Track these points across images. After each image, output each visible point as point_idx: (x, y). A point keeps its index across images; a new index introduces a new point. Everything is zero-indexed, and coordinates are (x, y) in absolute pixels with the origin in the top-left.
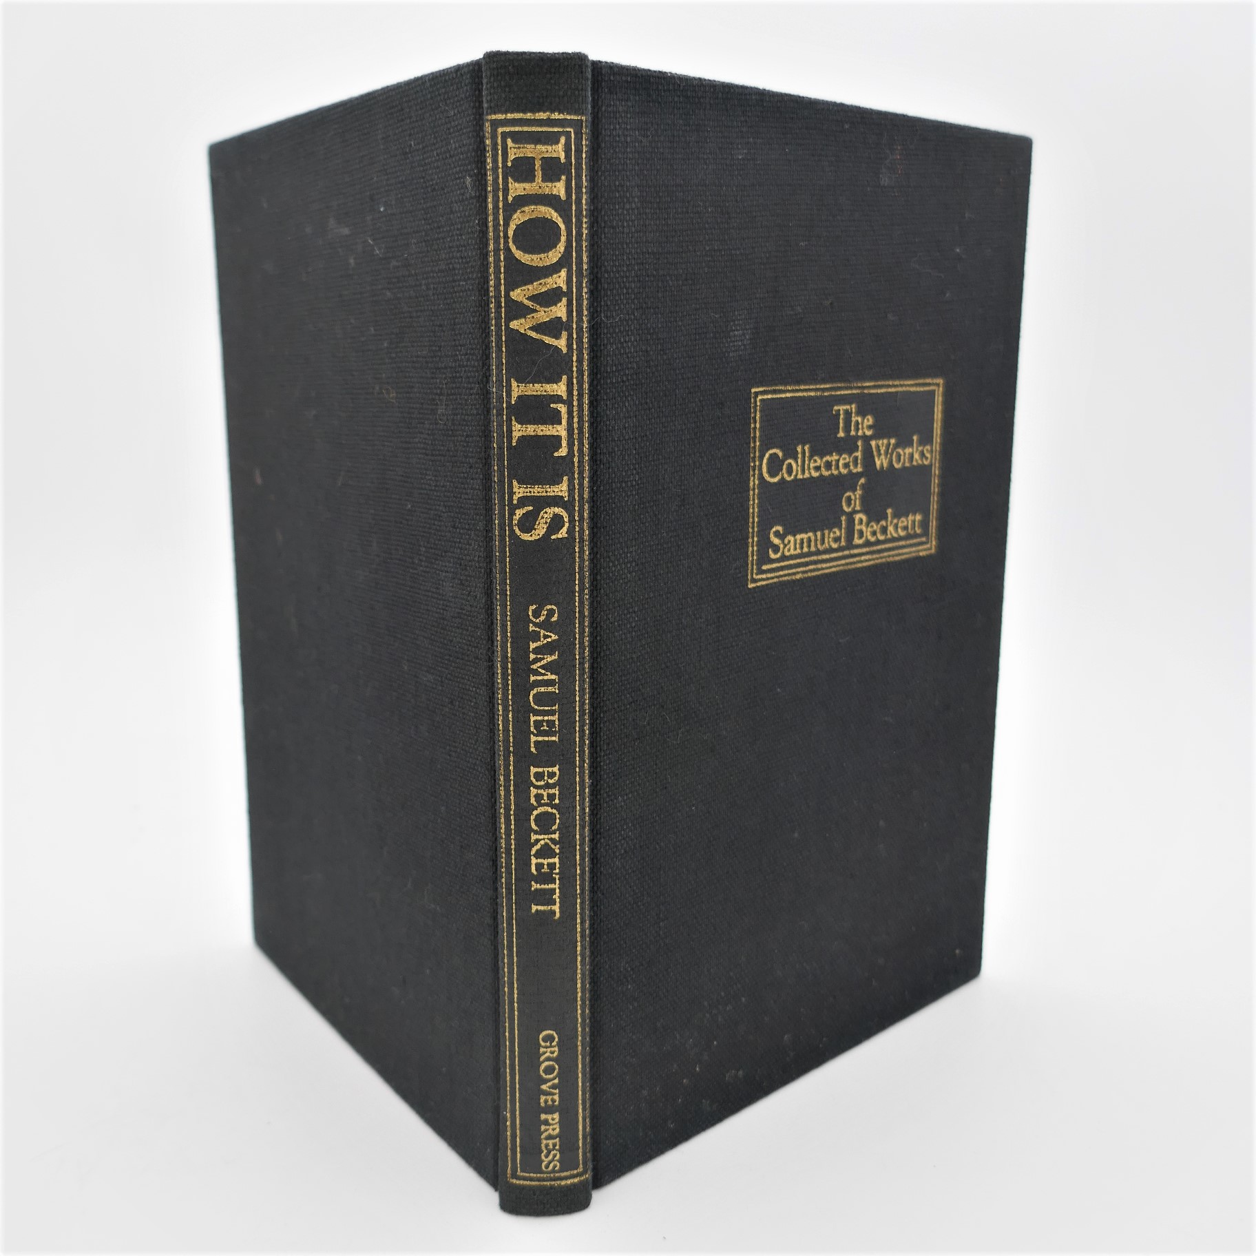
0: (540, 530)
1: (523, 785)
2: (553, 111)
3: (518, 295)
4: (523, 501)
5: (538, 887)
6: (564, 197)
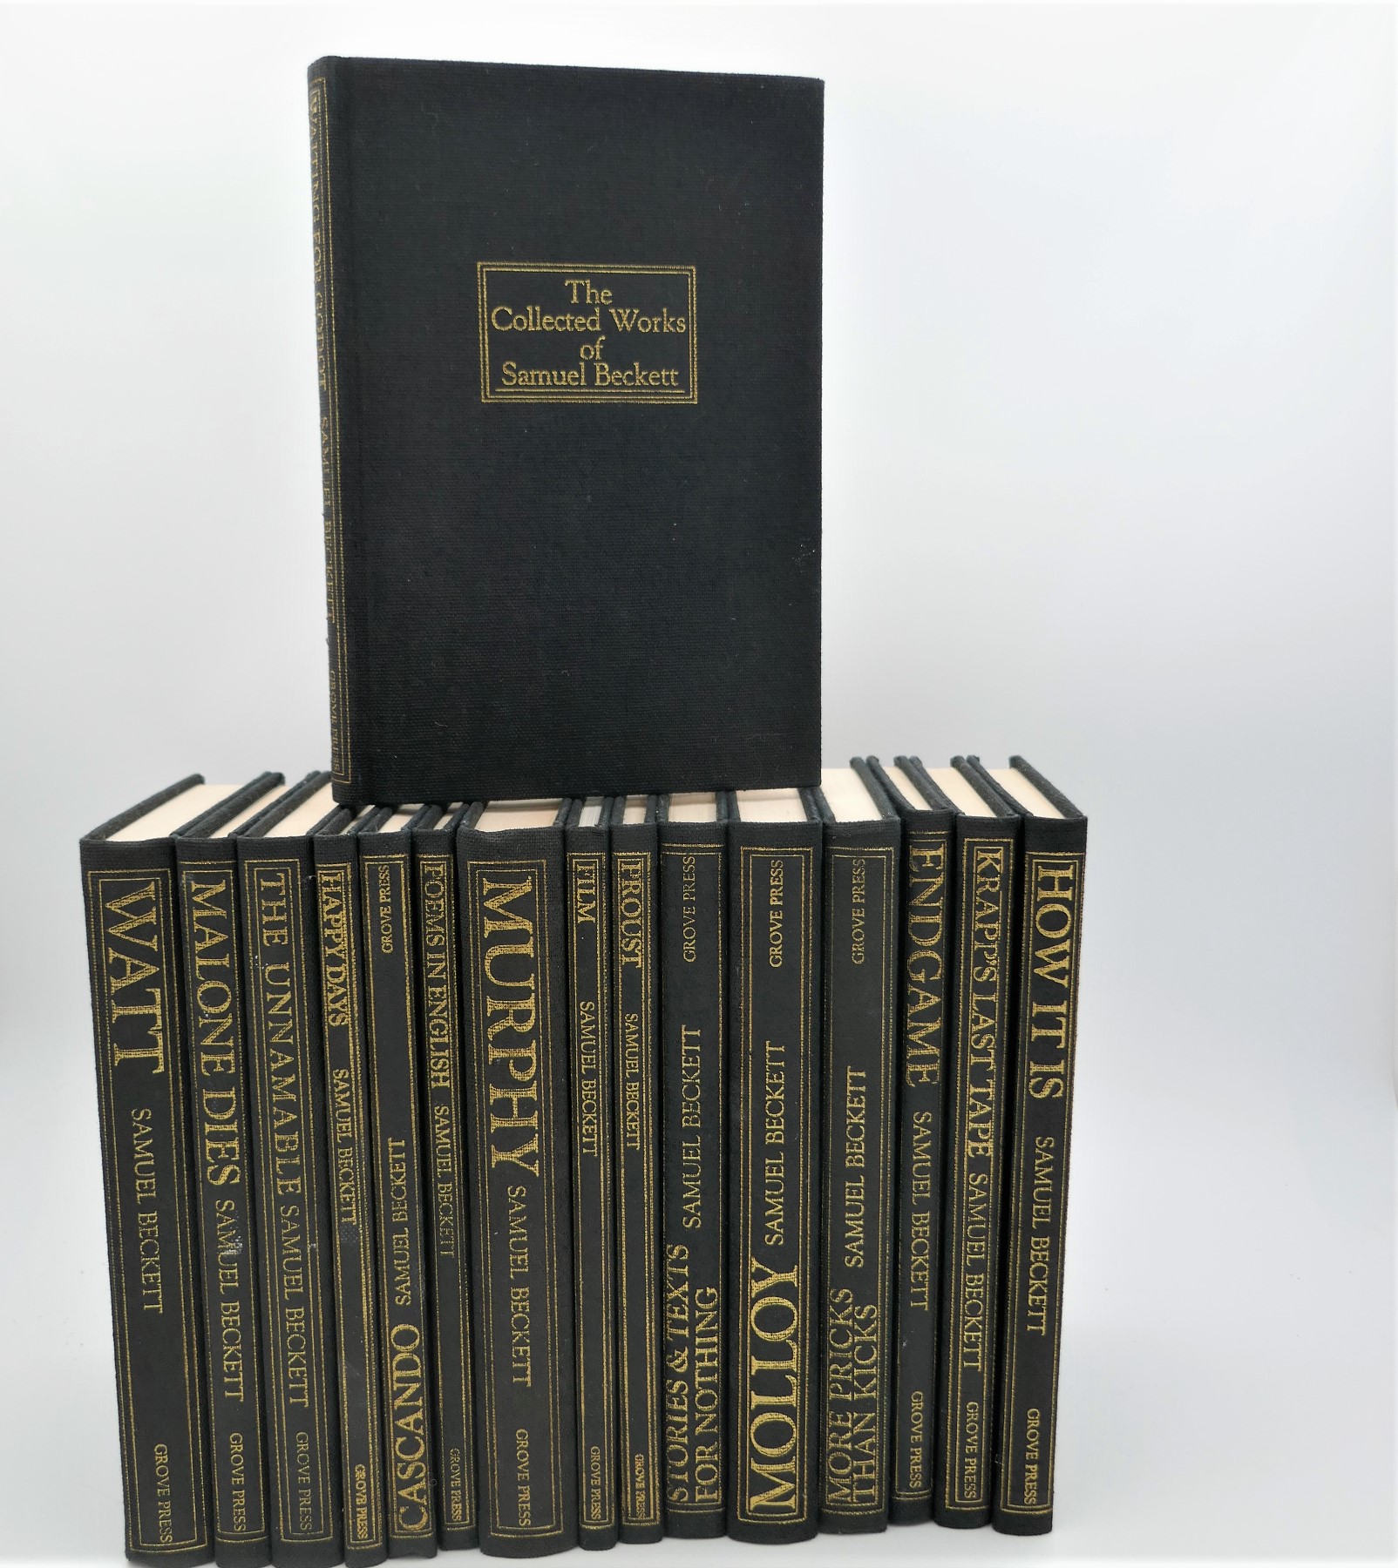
0: (1046, 1092)
1: (1027, 1248)
2: (1067, 852)
3: (1040, 954)
4: (1037, 1075)
5: (1032, 1314)
6: (1071, 899)
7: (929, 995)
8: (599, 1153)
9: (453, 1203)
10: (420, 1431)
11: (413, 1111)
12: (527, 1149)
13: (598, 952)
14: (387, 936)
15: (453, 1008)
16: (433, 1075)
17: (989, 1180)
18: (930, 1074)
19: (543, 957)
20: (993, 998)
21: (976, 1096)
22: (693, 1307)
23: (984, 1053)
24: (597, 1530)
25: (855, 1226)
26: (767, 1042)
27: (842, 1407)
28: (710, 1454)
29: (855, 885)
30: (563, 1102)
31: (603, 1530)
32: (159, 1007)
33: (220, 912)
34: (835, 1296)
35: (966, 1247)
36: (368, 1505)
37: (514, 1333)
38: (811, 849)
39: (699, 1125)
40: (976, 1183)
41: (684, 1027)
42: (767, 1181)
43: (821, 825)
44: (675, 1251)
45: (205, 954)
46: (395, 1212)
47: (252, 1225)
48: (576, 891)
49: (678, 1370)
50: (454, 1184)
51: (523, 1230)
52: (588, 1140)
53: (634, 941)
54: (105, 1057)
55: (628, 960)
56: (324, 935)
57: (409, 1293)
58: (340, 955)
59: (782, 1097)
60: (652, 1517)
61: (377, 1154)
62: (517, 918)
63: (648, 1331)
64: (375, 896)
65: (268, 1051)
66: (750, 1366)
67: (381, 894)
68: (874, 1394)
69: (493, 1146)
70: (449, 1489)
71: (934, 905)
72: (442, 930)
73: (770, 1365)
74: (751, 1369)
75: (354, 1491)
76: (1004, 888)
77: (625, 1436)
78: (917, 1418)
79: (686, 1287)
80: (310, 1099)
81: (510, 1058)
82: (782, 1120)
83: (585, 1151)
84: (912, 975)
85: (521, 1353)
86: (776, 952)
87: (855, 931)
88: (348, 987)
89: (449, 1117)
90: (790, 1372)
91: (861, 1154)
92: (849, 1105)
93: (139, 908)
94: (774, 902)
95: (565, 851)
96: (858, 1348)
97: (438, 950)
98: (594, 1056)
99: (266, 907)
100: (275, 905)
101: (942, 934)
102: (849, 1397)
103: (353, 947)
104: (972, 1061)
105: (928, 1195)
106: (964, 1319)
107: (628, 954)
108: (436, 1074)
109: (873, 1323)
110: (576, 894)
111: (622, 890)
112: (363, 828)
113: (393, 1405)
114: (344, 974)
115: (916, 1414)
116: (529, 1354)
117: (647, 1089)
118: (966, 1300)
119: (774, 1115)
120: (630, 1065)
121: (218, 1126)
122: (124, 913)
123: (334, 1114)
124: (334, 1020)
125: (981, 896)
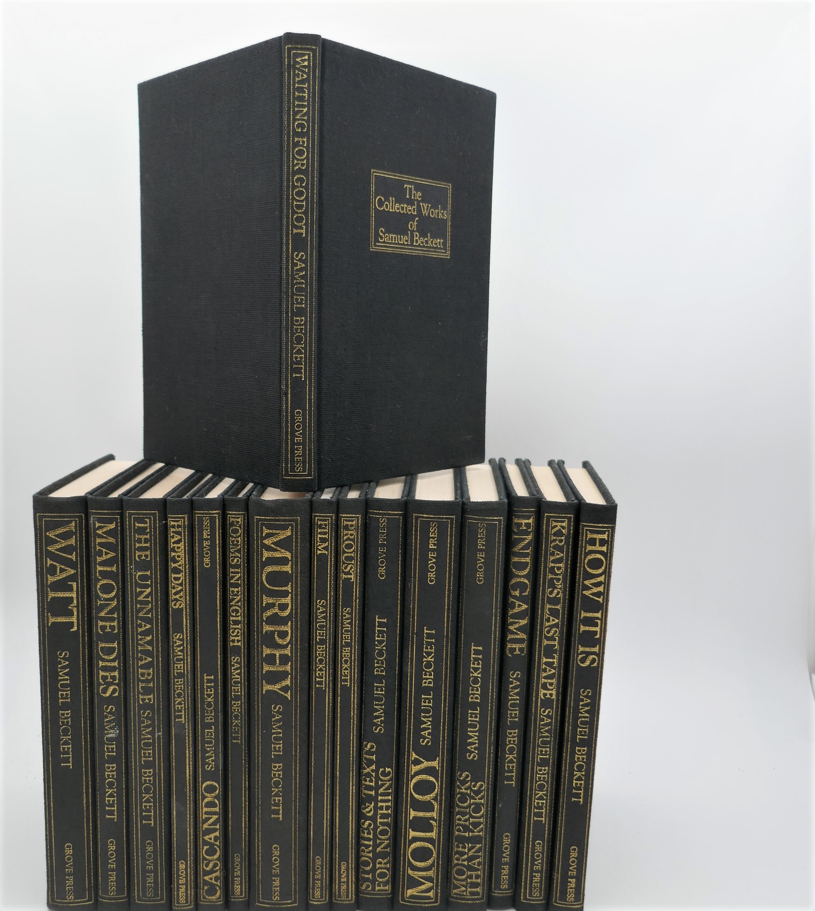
0: (587, 663)
1: (573, 753)
2: (604, 524)
3: (587, 583)
4: (582, 653)
5: (575, 791)
6: (605, 551)
7: (521, 604)
8: (325, 687)
9: (241, 713)
10: (218, 843)
11: (219, 659)
12: (284, 684)
13: (329, 572)
14: (207, 557)
15: (244, 600)
16: (232, 638)
17: (553, 713)
18: (520, 649)
19: (296, 573)
20: (558, 607)
21: (546, 663)
22: (377, 778)
23: (552, 638)
24: (318, 905)
25: (474, 737)
26: (425, 628)
27: (462, 840)
28: (385, 864)
29: (480, 538)
30: (306, 657)
31: (321, 904)
32: (75, 593)
33: (112, 540)
34: (461, 776)
35: (538, 751)
36: (186, 884)
37: (273, 789)
38: (454, 517)
39: (384, 674)
40: (545, 714)
41: (377, 616)
42: (422, 708)
43: (461, 503)
44: (368, 746)
45: (102, 564)
46: (207, 716)
47: (125, 720)
48: (317, 536)
49: (368, 814)
50: (241, 702)
51: (280, 730)
52: (319, 679)
53: (350, 566)
54: (43, 620)
55: (346, 576)
56: (171, 556)
57: (213, 763)
58: (180, 568)
59: (433, 660)
60: (350, 898)
61: (198, 683)
62: (282, 550)
63: (351, 791)
64: (201, 534)
65: (137, 621)
66: (410, 814)
67: (205, 533)
68: (481, 833)
69: (264, 681)
70: (233, 877)
71: (526, 551)
72: (239, 555)
73: (421, 814)
74: (410, 816)
75: (178, 876)
76: (567, 543)
77: (336, 851)
78: (506, 848)
79: (374, 767)
80: (160, 649)
81: (275, 631)
82: (432, 673)
83: (317, 686)
84: (512, 591)
85: (277, 801)
86: (432, 576)
87: (479, 565)
88: (184, 586)
89: (240, 663)
90: (433, 819)
91: (478, 694)
92: (472, 666)
93: (65, 536)
94: (431, 547)
95: (311, 513)
96: (473, 806)
97: (236, 566)
98: (324, 632)
99: (138, 538)
100: (143, 537)
101: (530, 569)
102: (467, 834)
103: (187, 563)
104: (545, 643)
105: (517, 719)
106: (535, 792)
107: (346, 573)
108: (233, 638)
109: (482, 792)
110: (317, 538)
111: (343, 536)
112: (196, 494)
113: (202, 827)
114: (181, 579)
115: (506, 846)
116: (281, 802)
117: (355, 652)
118: (537, 782)
119: (428, 670)
120: (345, 637)
121: (107, 663)
122: (57, 538)
123: (173, 659)
124: (175, 605)
125: (554, 547)
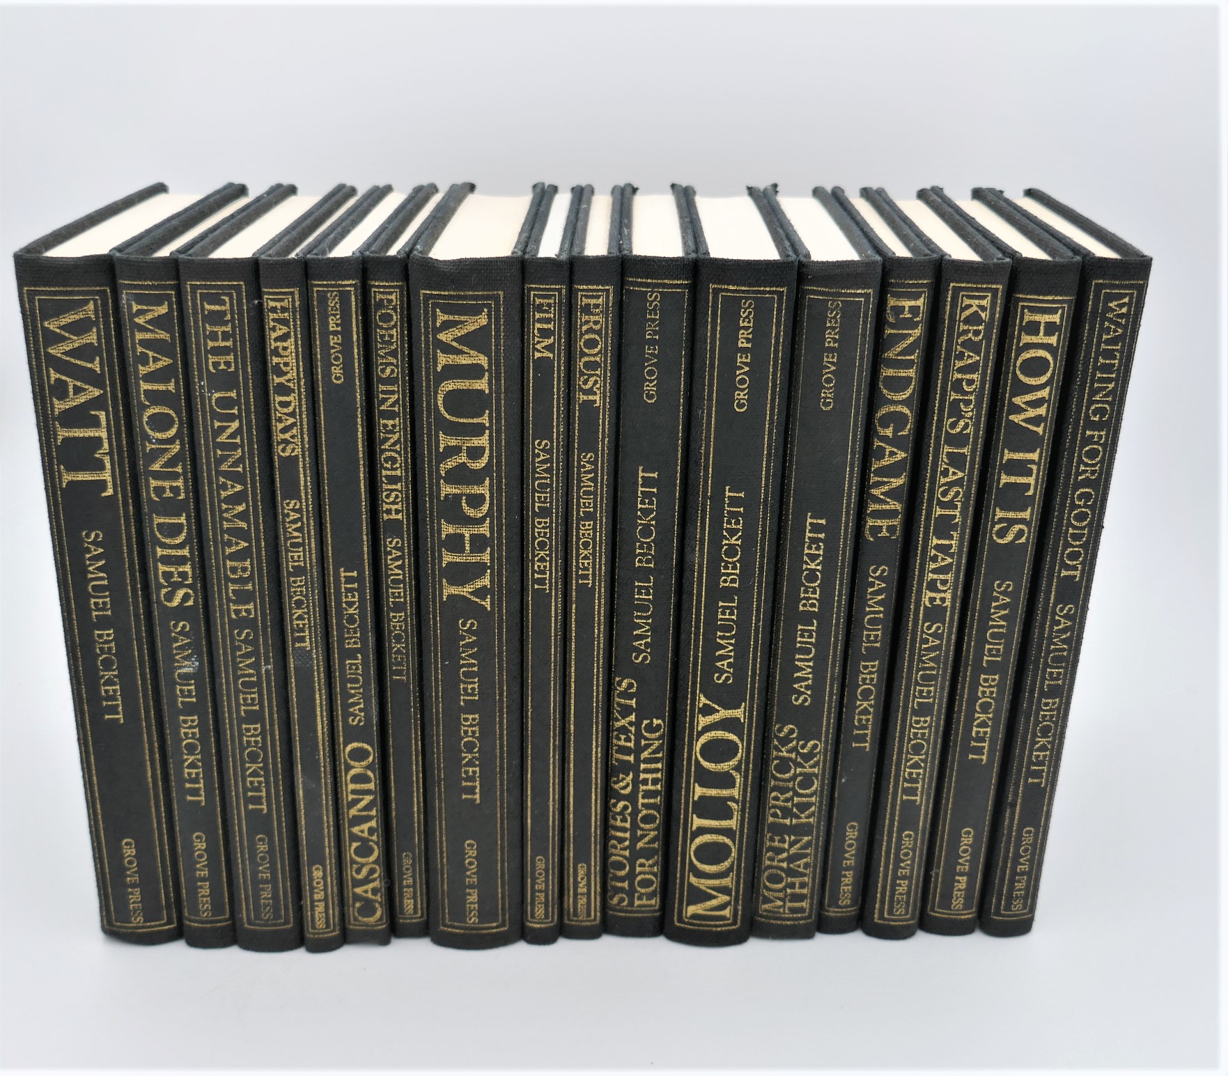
0: (1009, 538)
1: (975, 684)
2: (1056, 295)
3: (1018, 400)
4: (1001, 520)
5: (975, 744)
6: (1055, 345)
7: (895, 450)
8: (551, 589)
9: (406, 631)
10: (374, 838)
11: (365, 543)
12: (479, 584)
13: (555, 390)
14: (337, 366)
15: (405, 441)
16: (385, 507)
17: (944, 629)
18: (890, 528)
19: (498, 393)
20: (965, 450)
21: (937, 547)
22: (639, 736)
23: (951, 505)
24: (540, 929)
25: (805, 668)
26: (727, 488)
27: (780, 830)
28: (650, 866)
29: (829, 328)
30: (517, 538)
31: (546, 928)
32: (105, 430)
33: (163, 335)
34: (780, 730)
35: (915, 691)
36: (326, 900)
37: (464, 755)
38: (785, 289)
39: (652, 566)
40: (931, 631)
41: (641, 468)
42: (719, 623)
43: (797, 264)
44: (624, 684)
45: (150, 378)
46: (347, 638)
47: (207, 645)
48: (534, 325)
49: (622, 792)
50: (406, 614)
51: (473, 661)
52: (540, 576)
53: (593, 379)
54: (53, 478)
55: (585, 398)
56: (272, 363)
57: (363, 714)
58: (289, 384)
59: (739, 542)
60: (593, 917)
61: (329, 583)
62: (472, 352)
63: (594, 756)
64: (324, 324)
65: (217, 479)
66: (694, 792)
67: (331, 322)
68: (811, 820)
69: (444, 580)
70: (401, 887)
71: (909, 358)
72: (395, 361)
73: (713, 792)
74: (694, 794)
75: (312, 888)
76: (987, 337)
77: (569, 847)
78: (850, 846)
79: (633, 718)
80: (262, 527)
81: (462, 495)
82: (738, 565)
83: (536, 587)
84: (879, 429)
85: (471, 774)
86: (742, 397)
87: (825, 377)
88: (298, 417)
89: (401, 549)
90: (732, 799)
91: (815, 599)
92: (806, 551)
93: (79, 328)
94: (742, 344)
95: (523, 282)
96: (799, 779)
97: (390, 381)
98: (548, 495)
99: (211, 332)
100: (219, 329)
101: (914, 389)
102: (787, 822)
103: (302, 376)
104: (938, 513)
105: (878, 645)
106: (907, 757)
107: (587, 392)
108: (388, 507)
109: (816, 756)
110: (533, 328)
111: (581, 326)
112: (312, 250)
113: (348, 814)
114: (293, 404)
115: (850, 842)
116: (478, 774)
117: (601, 528)
118: (910, 740)
119: (730, 560)
120: (584, 503)
121: (170, 551)
122: (63, 333)
123: (285, 543)
124: (284, 450)
125: (963, 344)
